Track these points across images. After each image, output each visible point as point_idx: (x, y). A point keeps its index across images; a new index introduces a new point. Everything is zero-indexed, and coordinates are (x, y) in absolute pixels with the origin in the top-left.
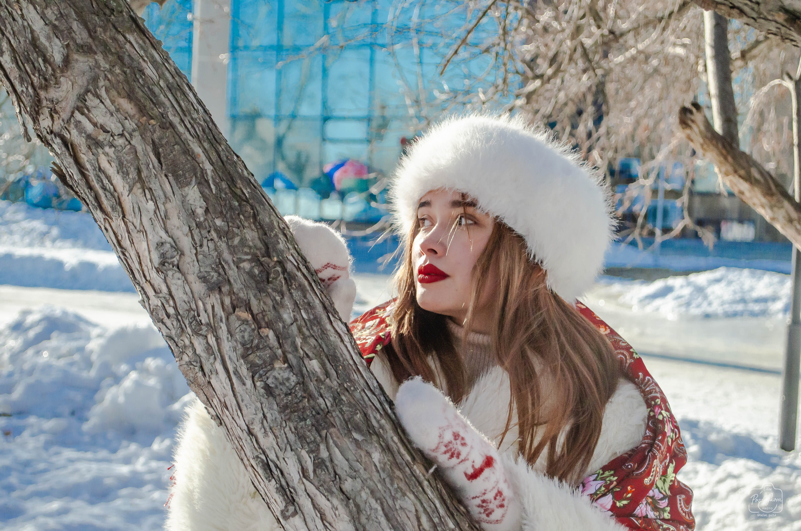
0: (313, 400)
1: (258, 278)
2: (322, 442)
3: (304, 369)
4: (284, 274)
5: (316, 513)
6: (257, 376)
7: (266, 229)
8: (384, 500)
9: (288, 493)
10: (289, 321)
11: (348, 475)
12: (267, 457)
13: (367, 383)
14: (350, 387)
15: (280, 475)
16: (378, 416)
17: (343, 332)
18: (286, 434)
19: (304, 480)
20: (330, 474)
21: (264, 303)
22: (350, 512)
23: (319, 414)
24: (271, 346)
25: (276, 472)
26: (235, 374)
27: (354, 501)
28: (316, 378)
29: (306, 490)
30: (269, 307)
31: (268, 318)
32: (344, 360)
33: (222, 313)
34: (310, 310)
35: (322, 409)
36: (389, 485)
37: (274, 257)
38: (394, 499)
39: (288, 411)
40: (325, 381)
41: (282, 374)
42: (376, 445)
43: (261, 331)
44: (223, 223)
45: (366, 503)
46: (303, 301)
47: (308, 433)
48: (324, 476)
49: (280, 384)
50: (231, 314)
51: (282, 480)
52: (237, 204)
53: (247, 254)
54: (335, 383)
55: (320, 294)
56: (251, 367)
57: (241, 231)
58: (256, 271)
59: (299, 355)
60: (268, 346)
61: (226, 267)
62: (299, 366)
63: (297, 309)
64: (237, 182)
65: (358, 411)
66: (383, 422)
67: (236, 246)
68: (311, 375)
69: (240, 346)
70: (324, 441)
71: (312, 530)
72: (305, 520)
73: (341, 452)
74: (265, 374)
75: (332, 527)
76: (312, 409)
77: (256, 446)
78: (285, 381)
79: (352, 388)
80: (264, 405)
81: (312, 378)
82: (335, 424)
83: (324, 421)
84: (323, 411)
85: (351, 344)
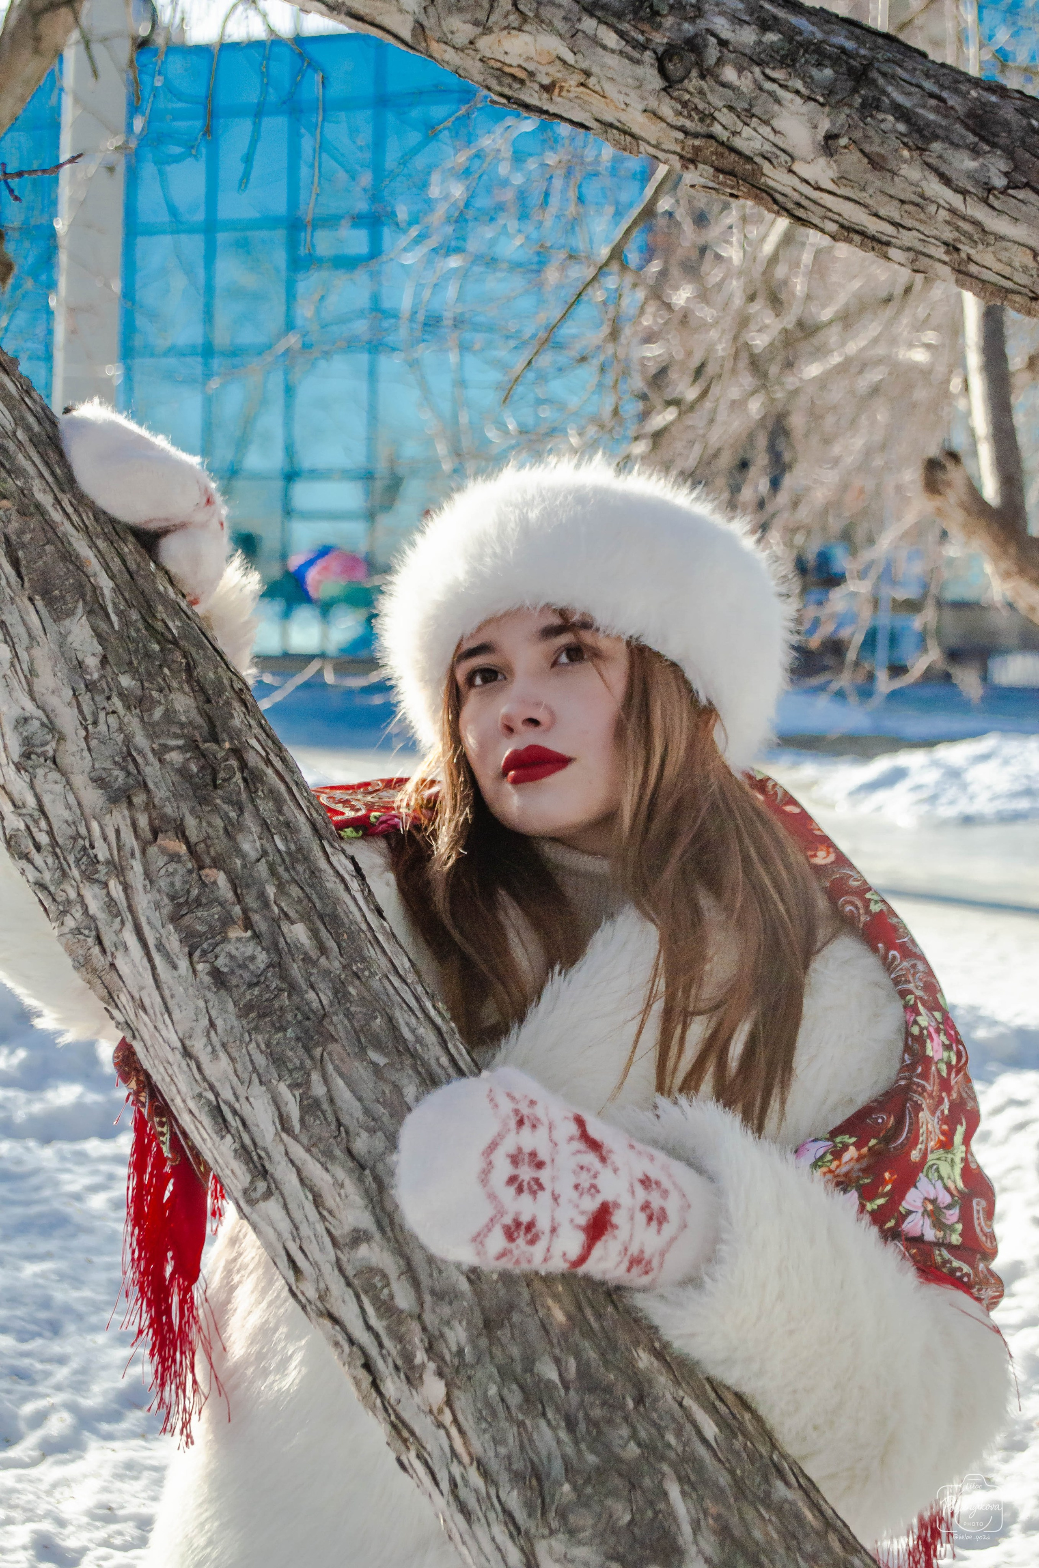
0: (298, 994)
1: (197, 780)
2: (315, 1068)
3: (282, 939)
4: (242, 772)
5: (305, 1195)
6: (197, 954)
7: (210, 692)
9: (256, 1158)
11: (361, 1127)
12: (217, 1095)
13: (393, 965)
14: (363, 970)
15: (241, 1128)
16: (413, 1020)
17: (349, 874)
18: (250, 1055)
19: (284, 1136)
20: (329, 1124)
21: (209, 824)
22: (367, 1192)
23: (308, 1019)
24: (222, 899)
25: (234, 1122)
26: (159, 950)
27: (373, 1171)
28: (302, 956)
29: (287, 1153)
30: (218, 831)
31: (216, 851)
32: (351, 924)
33: (135, 843)
34: (289, 836)
35: (312, 1011)
37: (224, 741)
39: (253, 1015)
40: (318, 960)
41: (241, 950)
42: (410, 1072)
43: (203, 873)
44: (134, 682)
46: (278, 819)
47: (290, 1054)
48: (317, 1127)
49: (240, 967)
50: (150, 843)
51: (245, 1137)
52: (156, 647)
53: (177, 736)
54: (336, 964)
55: (308, 807)
56: (186, 936)
57: (165, 696)
58: (194, 769)
59: (270, 915)
60: (217, 900)
61: (140, 760)
62: (272, 933)
63: (266, 834)
64: (156, 609)
65: (377, 1013)
66: (421, 1031)
67: (158, 724)
68: (294, 951)
69: (166, 901)
70: (319, 1068)
71: (298, 1224)
72: (285, 1206)
73: (348, 1084)
74: (212, 951)
75: (335, 1217)
76: (296, 1012)
77: (198, 1076)
78: (247, 962)
79: (366, 973)
80: (211, 1004)
81: (295, 956)
82: (336, 1036)
83: (318, 1032)
84: (315, 1013)
85: (363, 893)
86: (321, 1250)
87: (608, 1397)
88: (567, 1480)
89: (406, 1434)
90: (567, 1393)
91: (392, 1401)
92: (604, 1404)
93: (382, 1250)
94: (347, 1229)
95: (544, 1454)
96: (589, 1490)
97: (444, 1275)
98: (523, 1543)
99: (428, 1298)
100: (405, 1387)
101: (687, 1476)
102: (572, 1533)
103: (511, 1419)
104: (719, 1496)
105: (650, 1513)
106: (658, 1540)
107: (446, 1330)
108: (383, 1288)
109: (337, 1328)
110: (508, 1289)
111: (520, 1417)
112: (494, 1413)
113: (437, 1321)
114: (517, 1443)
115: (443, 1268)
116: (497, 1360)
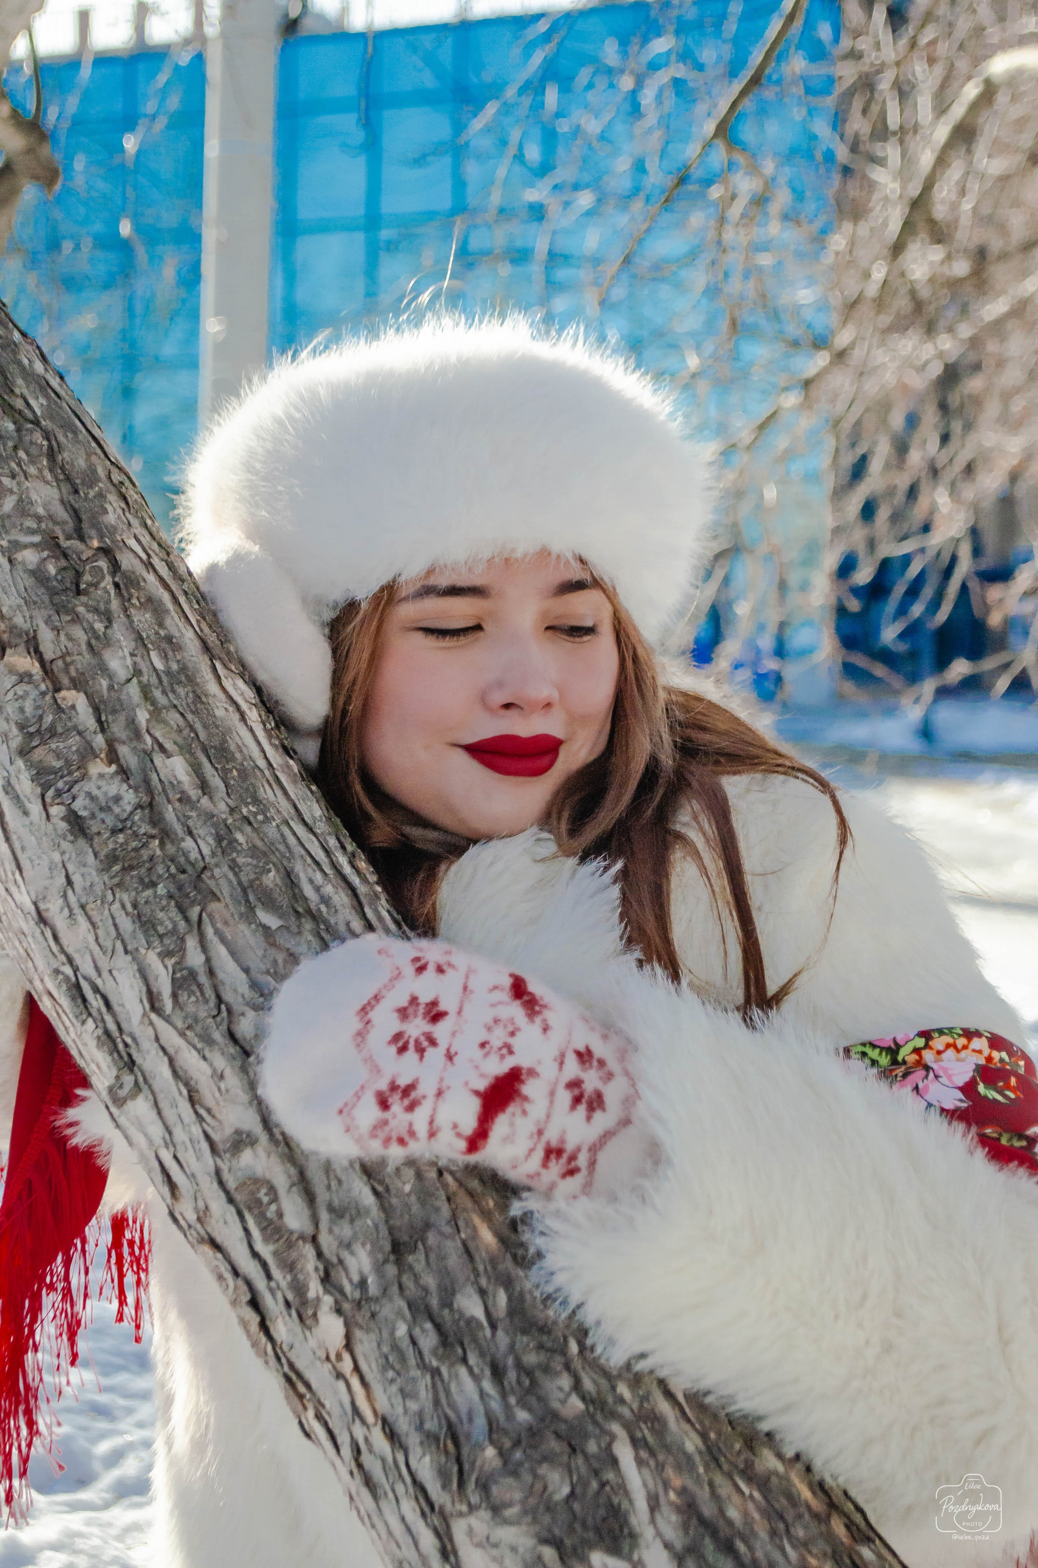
0: (172, 842)
1: (55, 583)
2: (190, 931)
3: (154, 776)
4: (113, 577)
5: (179, 1090)
6: (50, 793)
7: (78, 481)
9: (121, 1046)
10: (122, 674)
11: (247, 1004)
12: (76, 970)
13: (298, 811)
14: (255, 814)
15: (104, 1009)
16: (318, 877)
17: (245, 699)
18: (113, 918)
19: (153, 1016)
20: (207, 1002)
21: (70, 638)
23: (184, 872)
24: (81, 728)
25: (95, 1002)
26: (6, 792)
28: (178, 796)
29: (157, 1039)
30: (79, 646)
31: (77, 670)
32: (245, 759)
34: (170, 653)
35: (190, 863)
37: (91, 538)
39: (117, 868)
40: (198, 801)
41: (104, 789)
42: (310, 938)
43: (60, 695)
47: (161, 915)
48: (193, 1005)
49: (102, 809)
51: (108, 1019)
52: (11, 427)
53: (31, 532)
54: (222, 806)
55: (198, 621)
56: (38, 773)
57: (18, 484)
58: (52, 569)
59: (143, 746)
60: (75, 728)
62: (144, 770)
63: (141, 651)
64: (14, 383)
65: (271, 865)
66: (329, 889)
67: (9, 516)
68: (169, 791)
69: (15, 731)
70: (195, 931)
71: (171, 1128)
72: (156, 1104)
73: (233, 954)
74: (69, 790)
75: (214, 1117)
76: (169, 863)
77: (55, 948)
78: (111, 804)
79: (260, 817)
80: (67, 856)
81: (171, 796)
82: (218, 894)
83: (195, 887)
84: (193, 865)
85: (265, 725)
86: (198, 1159)
87: (545, 1338)
88: (492, 1442)
89: (302, 1389)
90: (494, 1335)
91: (285, 1348)
92: (541, 1347)
93: (269, 1157)
94: (229, 1131)
95: (464, 1410)
96: (518, 1455)
97: (345, 1186)
98: (436, 1522)
99: (324, 1216)
100: (298, 1328)
101: (644, 1438)
102: (496, 1510)
103: (423, 1366)
104: (685, 1464)
105: (594, 1485)
106: (604, 1520)
107: (345, 1255)
108: (270, 1203)
109: (219, 1256)
110: (423, 1203)
111: (435, 1363)
112: (403, 1358)
113: (335, 1244)
114: (430, 1396)
115: (343, 1178)
116: (407, 1293)
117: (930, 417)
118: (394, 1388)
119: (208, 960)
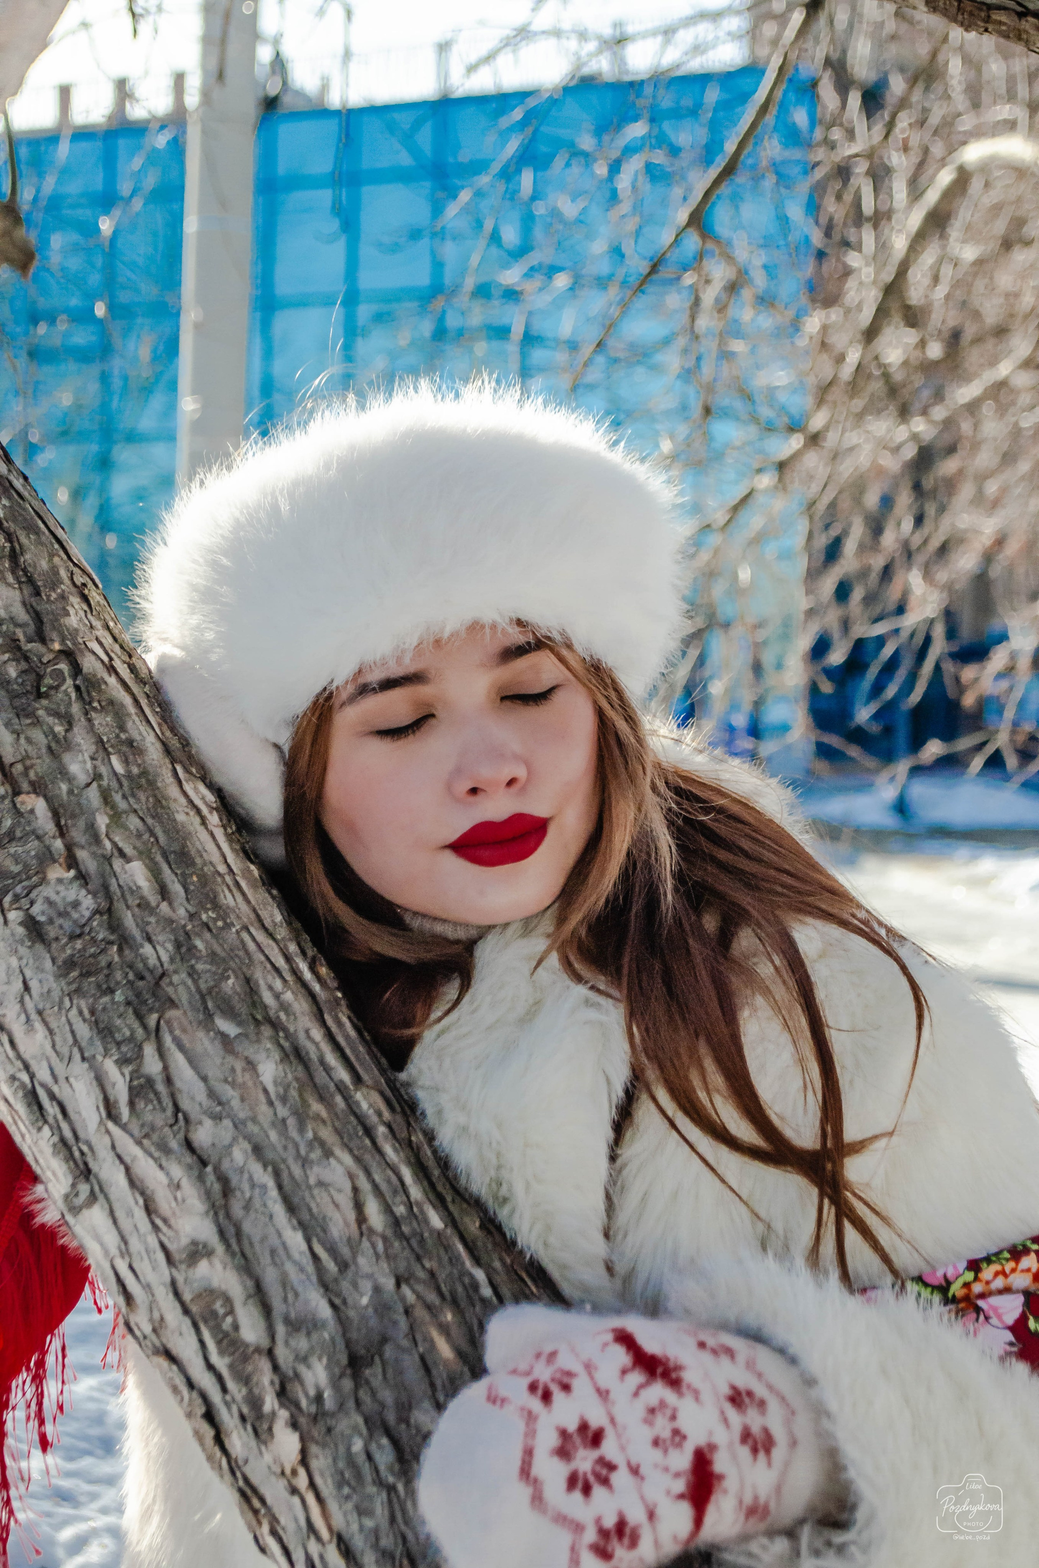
0: (131, 948)
1: (15, 687)
2: (148, 1039)
3: (114, 881)
4: (75, 680)
5: (135, 1199)
6: (8, 898)
7: (39, 583)
8: (282, 1166)
9: (77, 1154)
11: (205, 1113)
12: (32, 1077)
13: (258, 916)
14: (215, 920)
15: (60, 1117)
16: (278, 984)
17: (206, 803)
18: (70, 1025)
19: (110, 1125)
20: (164, 1110)
21: (29, 740)
22: (208, 1194)
23: (142, 978)
24: (40, 832)
25: (51, 1109)
27: (216, 1169)
28: (138, 902)
29: (113, 1147)
30: (39, 749)
31: (36, 774)
32: (205, 864)
34: (131, 757)
35: (148, 969)
36: (294, 1133)
37: (52, 640)
38: (305, 1162)
39: (74, 974)
40: (158, 906)
41: (62, 894)
42: (269, 1045)
43: (19, 799)
45: (242, 1172)
46: (118, 736)
47: (119, 1022)
48: (150, 1113)
49: (60, 915)
51: (65, 1126)
54: (182, 912)
55: (159, 725)
58: (12, 672)
59: (100, 852)
60: (33, 832)
62: (103, 876)
63: (101, 754)
65: (230, 972)
66: (288, 996)
68: (128, 896)
70: (153, 1038)
71: (128, 1237)
72: (112, 1213)
73: (189, 1060)
74: (27, 895)
75: (169, 1227)
76: (128, 970)
77: (11, 1053)
78: (69, 909)
79: (220, 924)
80: (24, 961)
81: (130, 902)
82: (177, 1001)
83: (154, 995)
84: (151, 972)
85: (225, 829)
86: (154, 1269)
89: (256, 1503)
91: (240, 1463)
93: (225, 1268)
94: (184, 1241)
97: (301, 1298)
99: (281, 1330)
100: (253, 1443)
103: (379, 1482)
107: (302, 1369)
108: (226, 1315)
109: (175, 1368)
110: (380, 1316)
111: (391, 1479)
112: (359, 1476)
113: (291, 1358)
114: (386, 1513)
115: (300, 1289)
116: (364, 1408)
117: (904, 499)
118: (349, 1506)
119: (166, 1068)
